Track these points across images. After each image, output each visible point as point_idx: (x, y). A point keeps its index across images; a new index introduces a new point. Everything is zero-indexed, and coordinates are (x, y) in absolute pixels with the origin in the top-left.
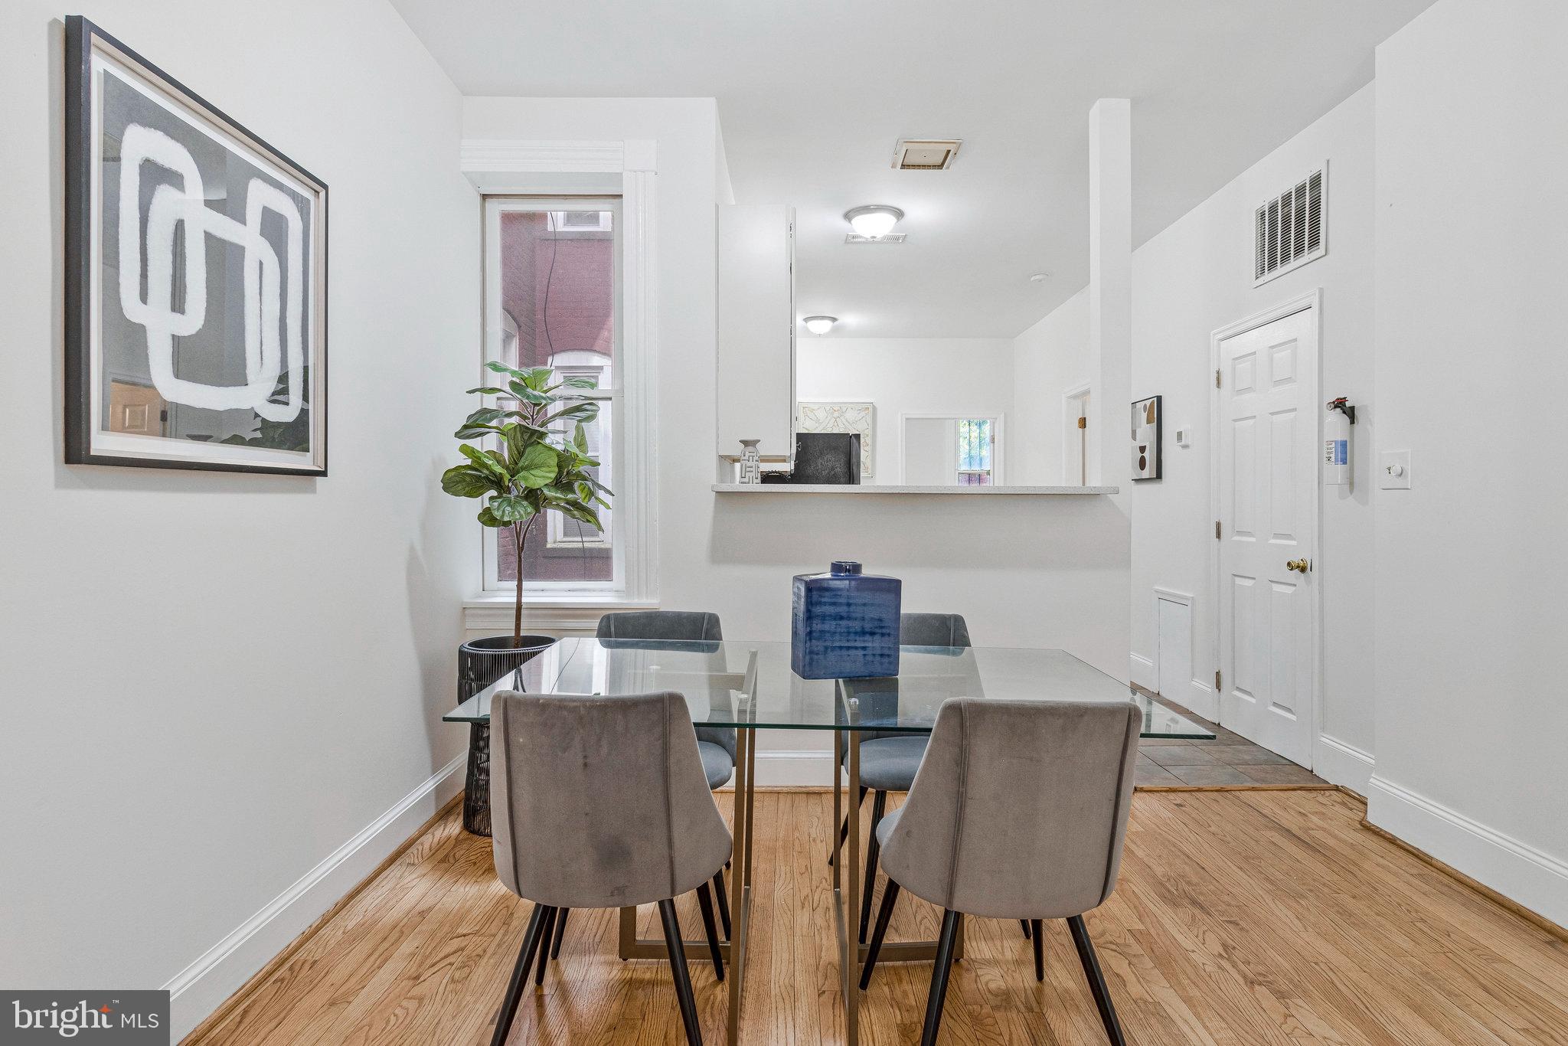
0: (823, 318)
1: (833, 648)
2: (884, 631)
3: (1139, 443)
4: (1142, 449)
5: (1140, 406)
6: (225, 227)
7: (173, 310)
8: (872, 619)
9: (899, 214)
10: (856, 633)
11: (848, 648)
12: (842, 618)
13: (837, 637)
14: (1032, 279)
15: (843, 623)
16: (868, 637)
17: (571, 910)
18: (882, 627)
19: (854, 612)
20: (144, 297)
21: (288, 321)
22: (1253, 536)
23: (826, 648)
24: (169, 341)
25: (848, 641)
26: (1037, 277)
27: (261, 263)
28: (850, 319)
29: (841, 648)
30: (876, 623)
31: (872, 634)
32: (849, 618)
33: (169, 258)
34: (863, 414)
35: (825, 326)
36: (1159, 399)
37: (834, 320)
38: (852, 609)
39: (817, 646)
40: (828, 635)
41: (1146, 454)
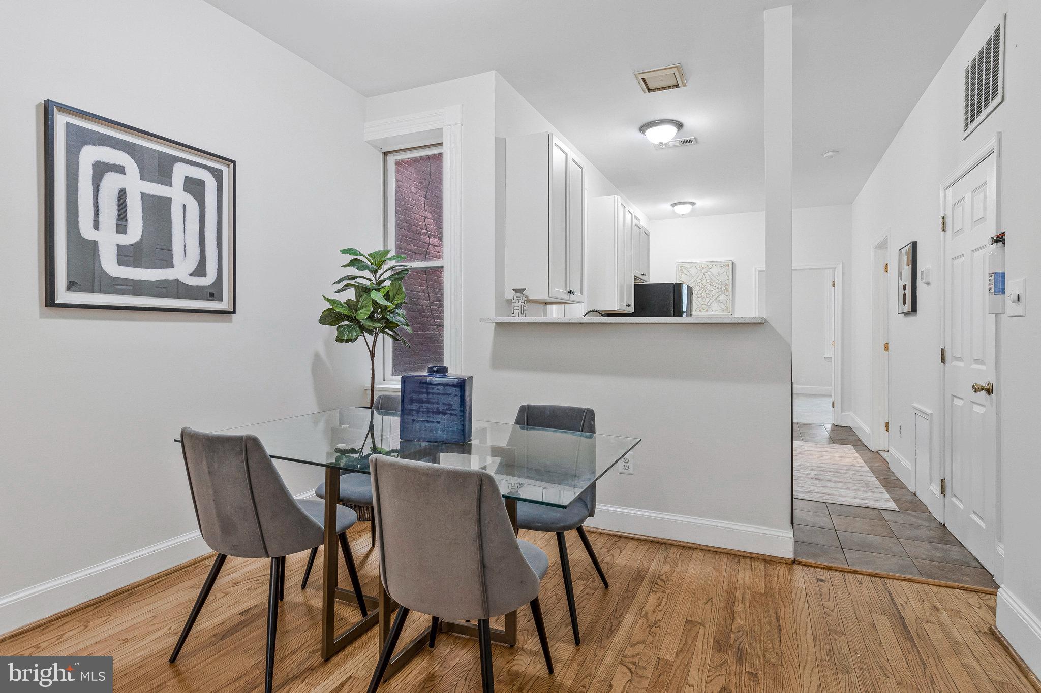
0: (684, 203)
1: (418, 421)
2: (452, 412)
3: (902, 283)
4: (905, 287)
5: (904, 251)
6: (156, 189)
7: (118, 231)
8: (444, 404)
9: (679, 125)
10: (433, 412)
11: (428, 422)
12: (423, 402)
13: (421, 414)
14: (825, 156)
15: (425, 405)
16: (441, 416)
17: (229, 557)
18: (452, 410)
19: (431, 398)
20: (96, 226)
21: (206, 234)
22: (963, 361)
23: (413, 421)
24: (115, 248)
25: (428, 417)
26: (829, 154)
27: (184, 206)
28: (703, 203)
29: (423, 421)
30: (447, 407)
31: (444, 414)
32: (429, 402)
33: (115, 208)
34: (724, 269)
35: (686, 209)
36: (914, 244)
37: (693, 204)
38: (430, 396)
39: (408, 419)
40: (414, 412)
41: (906, 292)
